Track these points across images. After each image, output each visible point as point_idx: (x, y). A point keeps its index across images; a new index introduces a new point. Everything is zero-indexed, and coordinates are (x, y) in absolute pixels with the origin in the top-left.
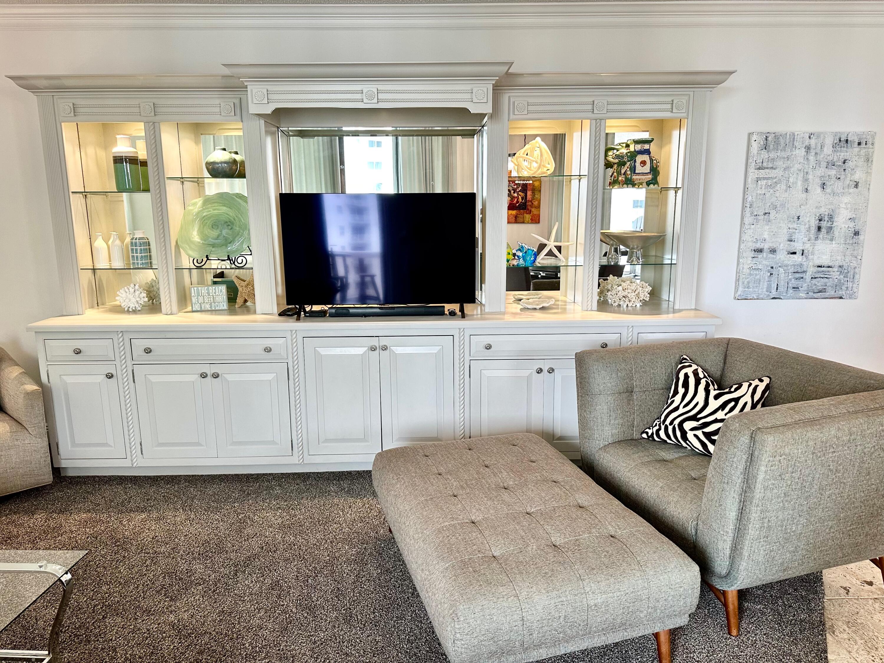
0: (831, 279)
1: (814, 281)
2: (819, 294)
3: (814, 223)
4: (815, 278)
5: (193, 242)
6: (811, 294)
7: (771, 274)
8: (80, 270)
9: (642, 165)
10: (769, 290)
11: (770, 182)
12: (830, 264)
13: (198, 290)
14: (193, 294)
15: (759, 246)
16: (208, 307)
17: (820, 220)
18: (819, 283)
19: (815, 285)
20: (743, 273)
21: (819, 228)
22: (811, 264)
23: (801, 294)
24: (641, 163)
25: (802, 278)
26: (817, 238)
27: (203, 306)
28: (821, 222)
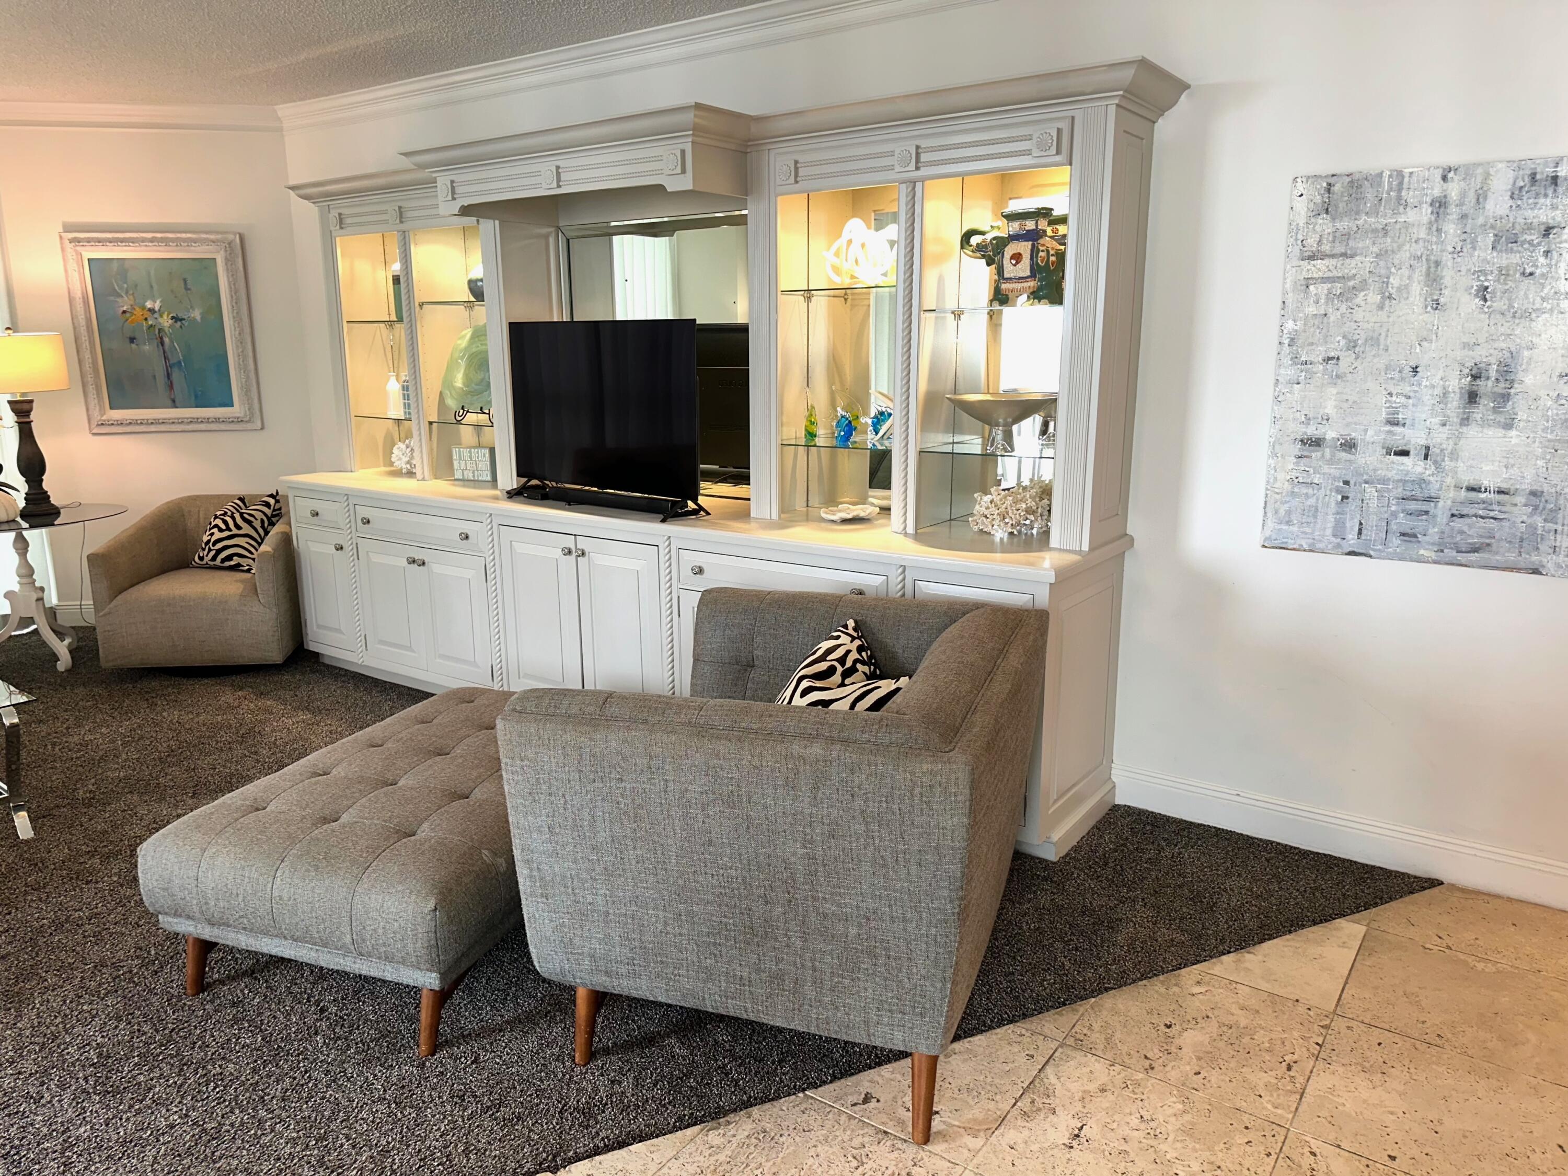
0: (1505, 524)
1: (1458, 524)
2: (1473, 557)
3: (1457, 383)
4: (1462, 516)
5: (454, 387)
6: (1450, 553)
7: (1345, 498)
8: (353, 418)
9: (1014, 262)
10: (1339, 531)
11: (1338, 288)
12: (1504, 486)
13: (460, 452)
14: (454, 457)
15: (1311, 431)
16: (470, 476)
17: (1475, 377)
18: (1474, 530)
19: (1462, 532)
20: (1277, 490)
21: (1472, 397)
22: (1449, 481)
23: (1422, 552)
24: (1012, 258)
25: (1427, 513)
26: (1465, 421)
27: (465, 473)
28: (1478, 382)
